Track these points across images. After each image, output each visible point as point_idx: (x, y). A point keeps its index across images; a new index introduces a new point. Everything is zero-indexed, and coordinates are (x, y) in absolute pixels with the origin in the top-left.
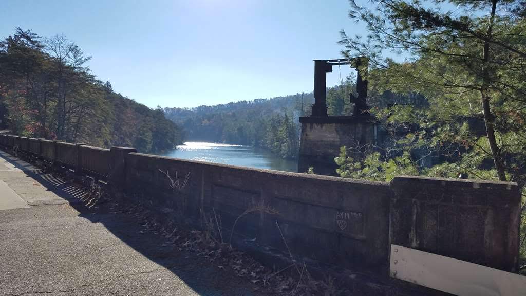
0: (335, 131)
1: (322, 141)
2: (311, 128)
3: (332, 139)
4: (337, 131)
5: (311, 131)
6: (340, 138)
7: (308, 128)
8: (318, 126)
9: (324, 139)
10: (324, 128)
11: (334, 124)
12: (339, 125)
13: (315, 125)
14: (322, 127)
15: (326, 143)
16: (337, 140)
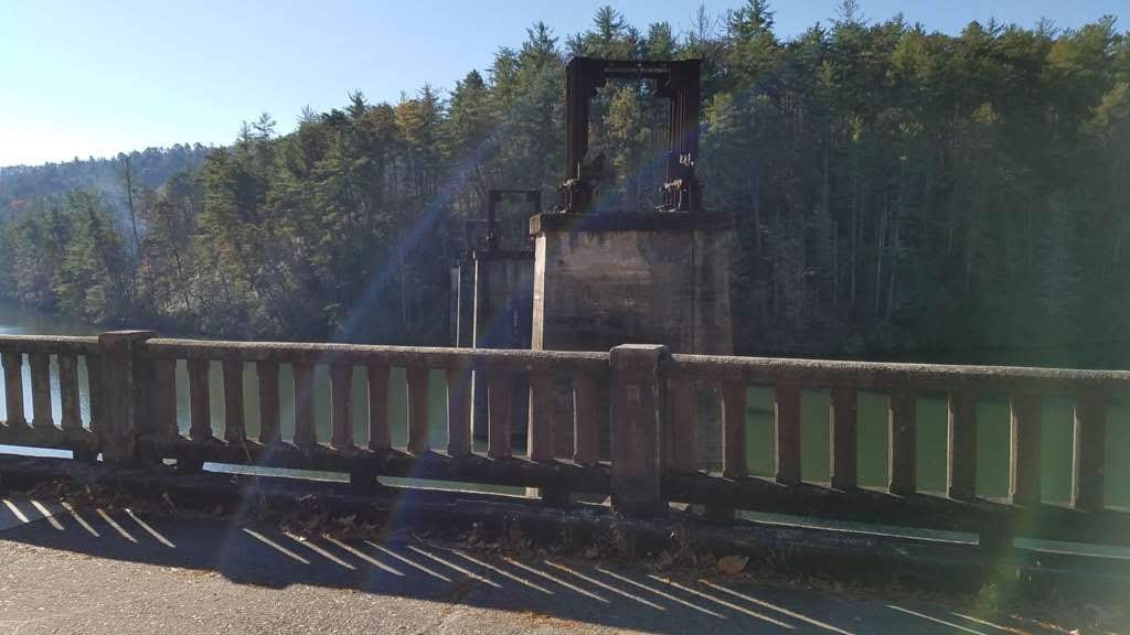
0: (638, 253)
1: (605, 278)
2: (572, 245)
3: (631, 273)
4: (643, 252)
5: (573, 252)
6: (650, 270)
7: (565, 247)
8: (591, 240)
9: (608, 273)
10: (608, 243)
11: (634, 235)
12: (646, 235)
13: (584, 238)
14: (601, 241)
15: (616, 283)
16: (646, 273)
